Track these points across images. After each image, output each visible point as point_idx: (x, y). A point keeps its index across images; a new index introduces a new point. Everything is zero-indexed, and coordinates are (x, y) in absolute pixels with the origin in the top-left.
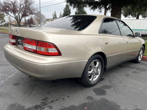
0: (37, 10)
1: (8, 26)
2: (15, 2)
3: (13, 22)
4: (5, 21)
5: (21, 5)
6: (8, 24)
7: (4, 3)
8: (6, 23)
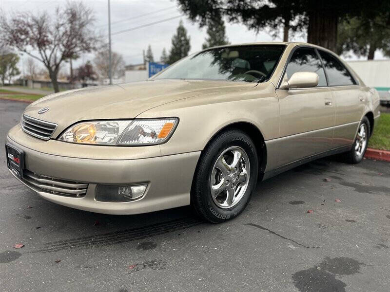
0: (101, 41)
1: (26, 84)
2: (43, 20)
3: (40, 74)
4: (18, 73)
5: (57, 28)
6: (26, 81)
7: (14, 21)
8: (22, 78)
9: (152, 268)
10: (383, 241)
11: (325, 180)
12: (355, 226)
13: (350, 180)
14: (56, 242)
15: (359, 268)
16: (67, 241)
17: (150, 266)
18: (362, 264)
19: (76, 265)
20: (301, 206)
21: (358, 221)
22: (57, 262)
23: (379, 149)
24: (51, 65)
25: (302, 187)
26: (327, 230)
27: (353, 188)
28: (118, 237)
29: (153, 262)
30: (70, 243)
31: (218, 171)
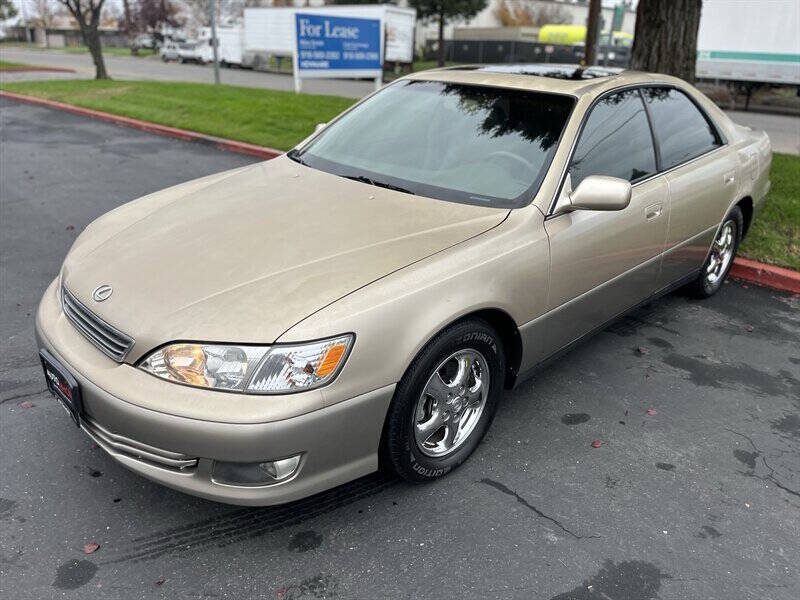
1: (33, 39)
3: (60, 15)
4: (13, 13)
6: (32, 31)
8: (23, 24)
9: (316, 594)
10: (713, 518)
11: (638, 352)
12: (670, 479)
13: (684, 350)
14: (152, 536)
15: (657, 586)
16: (170, 531)
17: (312, 588)
18: (666, 576)
19: (191, 589)
20: (582, 427)
21: (679, 467)
22: (159, 584)
23: (759, 261)
24: (83, 10)
25: (591, 374)
26: (619, 493)
27: (687, 373)
28: (256, 521)
29: (316, 580)
30: (176, 537)
31: (430, 399)
